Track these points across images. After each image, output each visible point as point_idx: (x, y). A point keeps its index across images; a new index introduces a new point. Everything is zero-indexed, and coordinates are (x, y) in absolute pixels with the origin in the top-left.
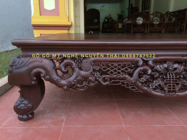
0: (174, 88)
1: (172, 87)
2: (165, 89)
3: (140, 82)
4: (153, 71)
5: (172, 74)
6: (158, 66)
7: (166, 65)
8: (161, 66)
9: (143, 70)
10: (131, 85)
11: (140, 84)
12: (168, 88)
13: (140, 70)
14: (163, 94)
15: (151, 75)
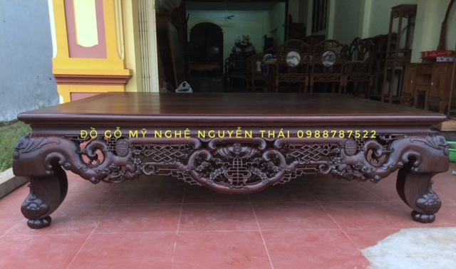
0: (242, 179)
1: (238, 177)
2: (229, 180)
3: (197, 171)
4: (214, 156)
5: (239, 160)
6: (221, 150)
7: (231, 149)
8: (225, 149)
9: (200, 155)
10: (185, 176)
11: (196, 174)
12: (234, 179)
13: (197, 155)
14: (227, 188)
15: (210, 161)
